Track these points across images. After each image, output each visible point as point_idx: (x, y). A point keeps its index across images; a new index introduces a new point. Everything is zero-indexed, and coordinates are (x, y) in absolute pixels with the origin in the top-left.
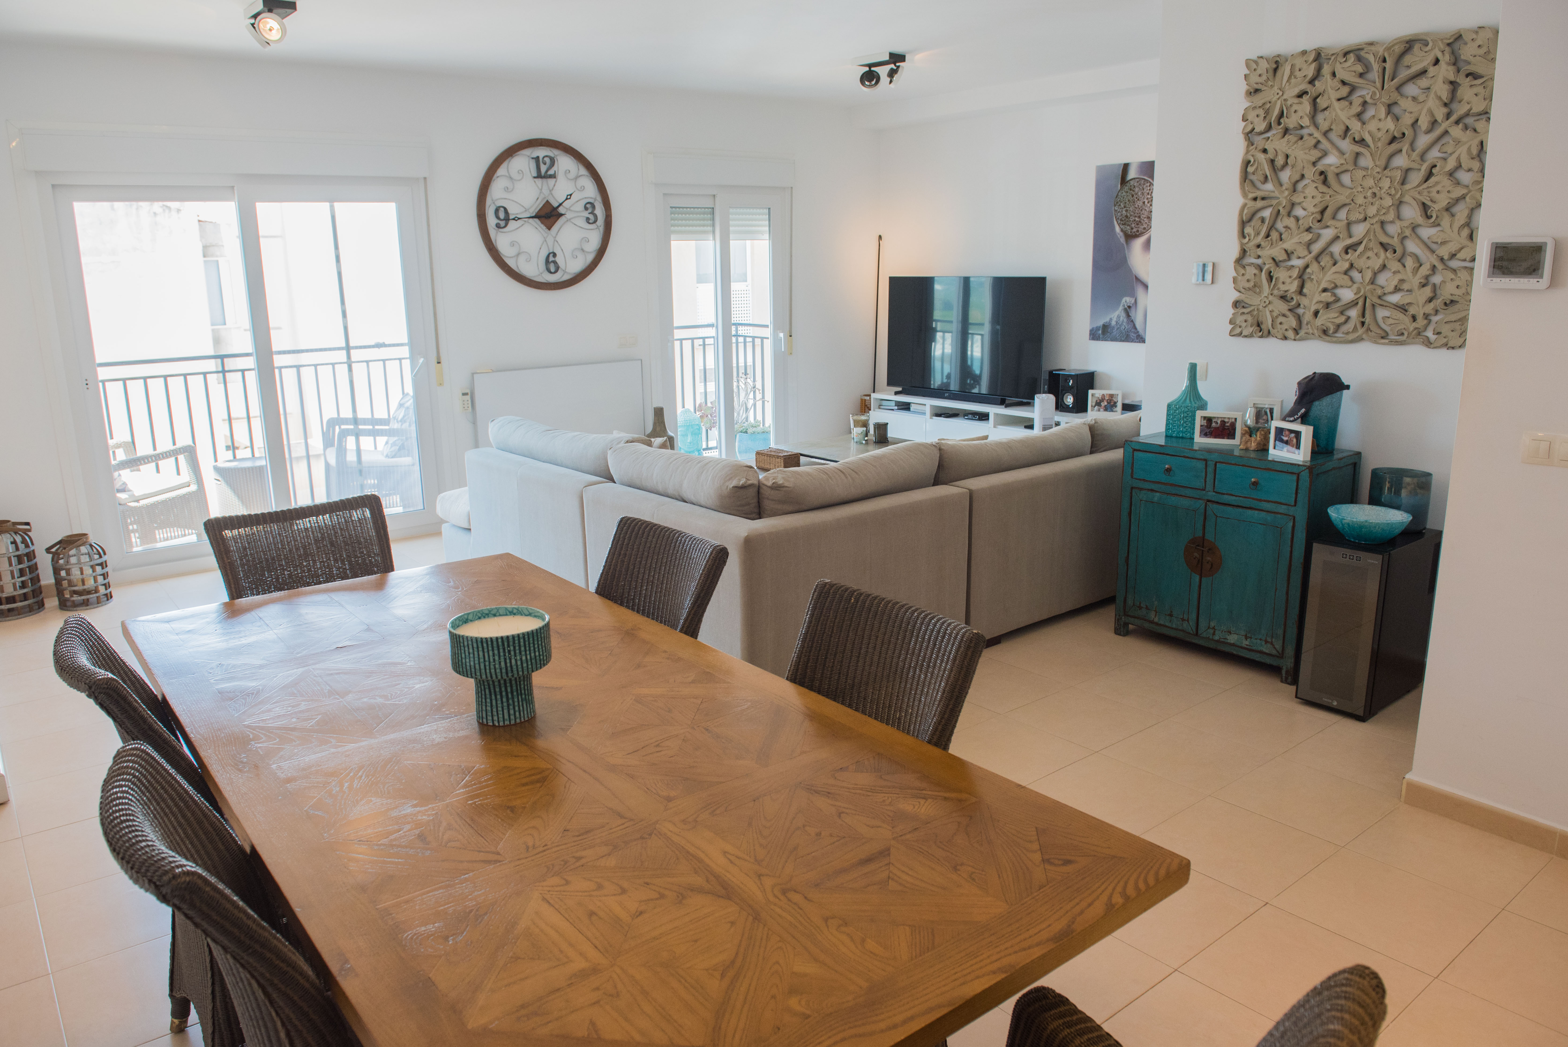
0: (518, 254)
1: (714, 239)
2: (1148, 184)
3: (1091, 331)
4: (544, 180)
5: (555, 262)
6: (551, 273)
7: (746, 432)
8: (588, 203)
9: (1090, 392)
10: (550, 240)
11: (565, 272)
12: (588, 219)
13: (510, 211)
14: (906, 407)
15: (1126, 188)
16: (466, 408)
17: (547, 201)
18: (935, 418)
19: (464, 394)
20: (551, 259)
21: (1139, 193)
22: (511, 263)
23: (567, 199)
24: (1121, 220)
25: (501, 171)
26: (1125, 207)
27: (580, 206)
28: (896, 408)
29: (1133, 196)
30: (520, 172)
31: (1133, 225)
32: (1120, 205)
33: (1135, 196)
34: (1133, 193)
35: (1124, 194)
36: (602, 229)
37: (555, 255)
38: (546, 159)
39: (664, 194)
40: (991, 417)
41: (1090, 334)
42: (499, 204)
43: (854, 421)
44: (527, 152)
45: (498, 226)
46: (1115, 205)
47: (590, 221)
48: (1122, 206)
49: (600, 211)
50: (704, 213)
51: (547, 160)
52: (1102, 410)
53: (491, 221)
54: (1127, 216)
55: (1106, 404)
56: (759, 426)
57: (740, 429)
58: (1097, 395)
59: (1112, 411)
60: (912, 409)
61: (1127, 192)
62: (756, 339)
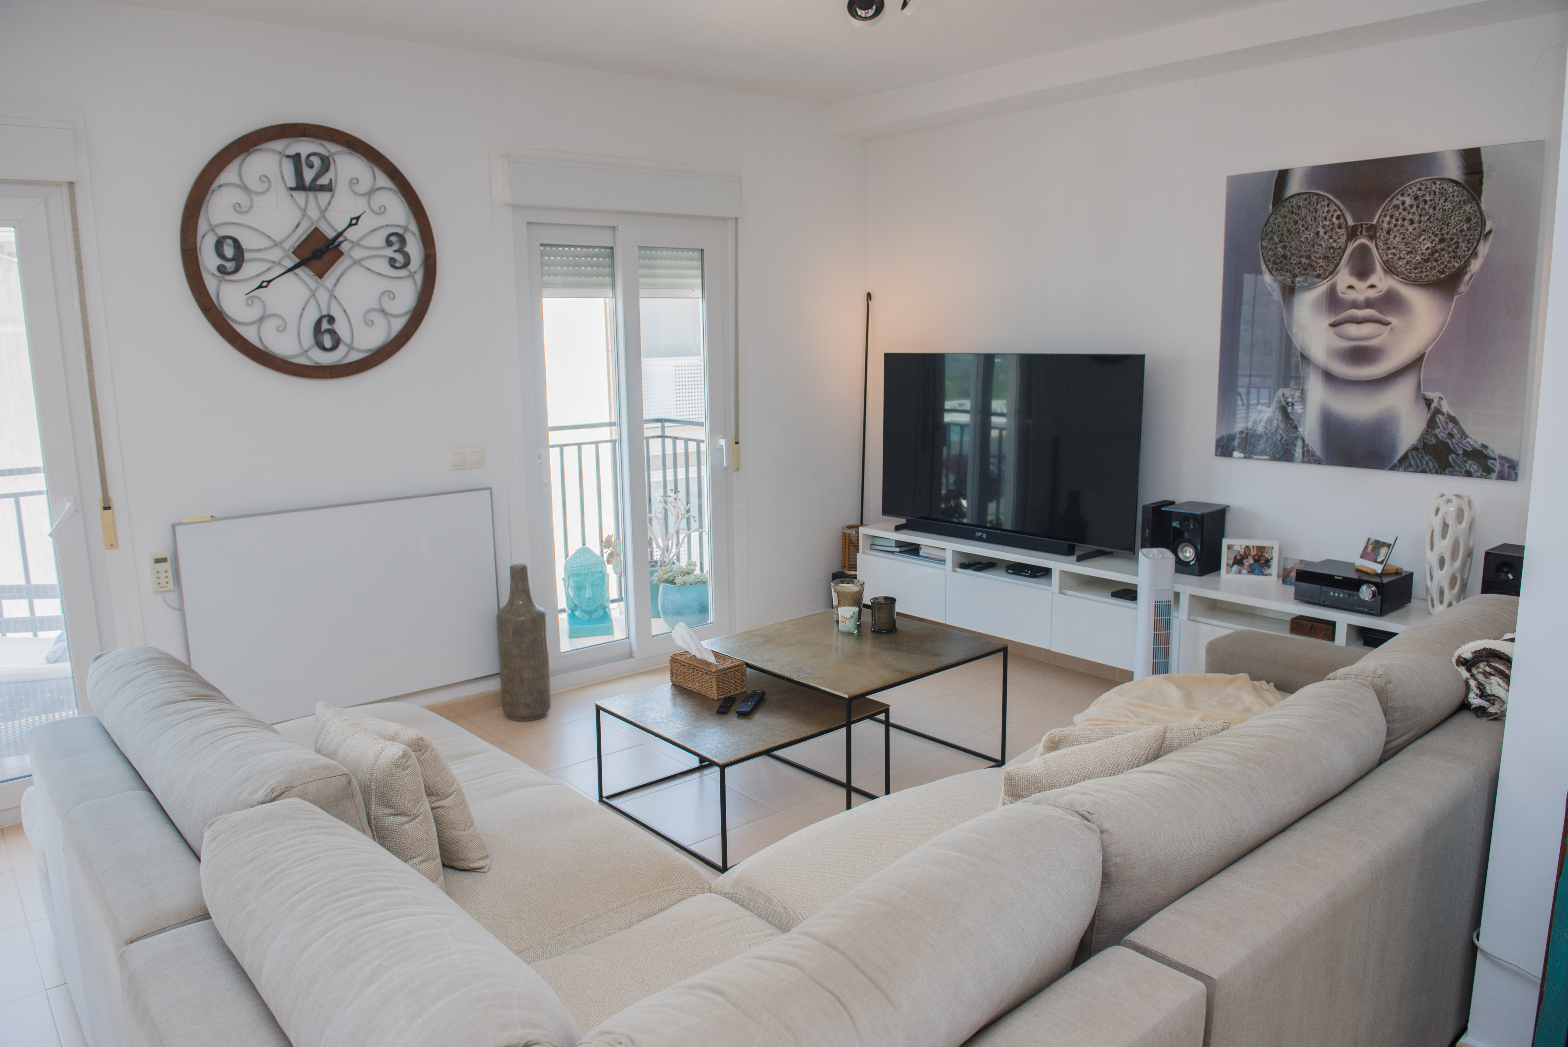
0: (262, 319)
1: (614, 296)
2: (1326, 203)
3: (1218, 441)
4: (311, 195)
5: (332, 332)
6: (325, 349)
7: (673, 582)
8: (392, 234)
9: (1225, 542)
10: (323, 296)
11: (351, 348)
12: (392, 262)
13: (244, 245)
14: (913, 550)
15: (1283, 211)
16: (163, 584)
17: (316, 229)
18: (959, 570)
19: (158, 561)
20: (325, 326)
21: (1309, 218)
22: (249, 334)
23: (350, 225)
24: (1274, 263)
25: (229, 175)
26: (1281, 241)
27: (379, 239)
28: (897, 549)
29: (1296, 223)
30: (265, 179)
31: (1297, 271)
32: (1272, 238)
33: (1300, 223)
34: (1297, 218)
35: (1280, 220)
36: (419, 277)
37: (331, 320)
38: (312, 158)
39: (528, 223)
40: (1055, 576)
41: (1217, 447)
42: (223, 232)
43: (839, 594)
44: (278, 145)
45: (222, 270)
46: (1263, 239)
47: (397, 265)
48: (1276, 239)
49: (414, 248)
50: (598, 256)
51: (316, 161)
52: (1244, 571)
53: (209, 260)
54: (1285, 257)
55: (1252, 561)
56: (693, 571)
57: (666, 576)
58: (1237, 548)
59: (1263, 574)
60: (922, 552)
61: (1285, 217)
62: (690, 443)
